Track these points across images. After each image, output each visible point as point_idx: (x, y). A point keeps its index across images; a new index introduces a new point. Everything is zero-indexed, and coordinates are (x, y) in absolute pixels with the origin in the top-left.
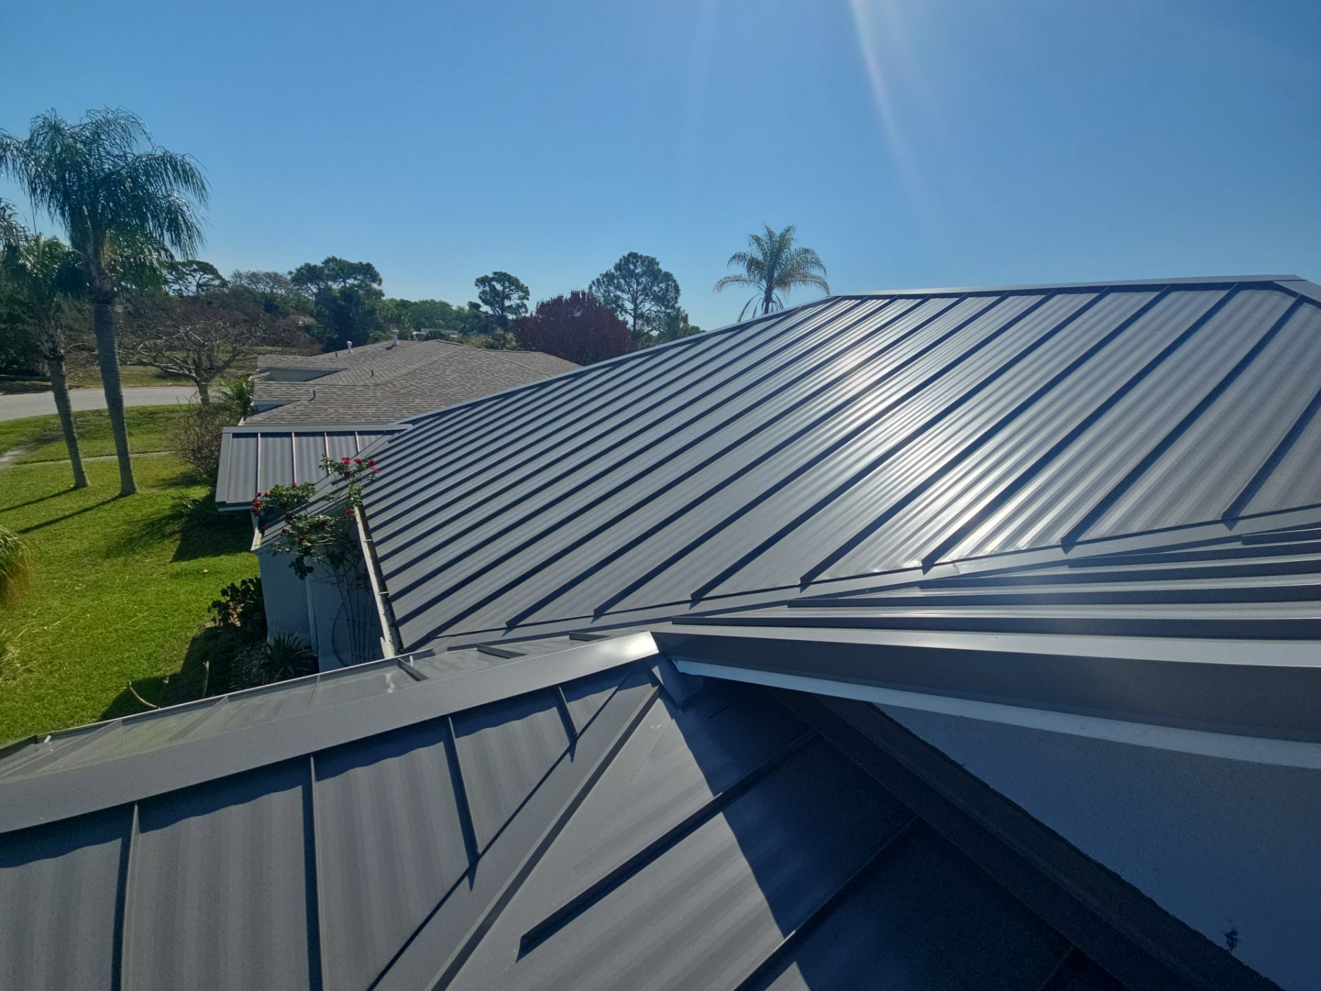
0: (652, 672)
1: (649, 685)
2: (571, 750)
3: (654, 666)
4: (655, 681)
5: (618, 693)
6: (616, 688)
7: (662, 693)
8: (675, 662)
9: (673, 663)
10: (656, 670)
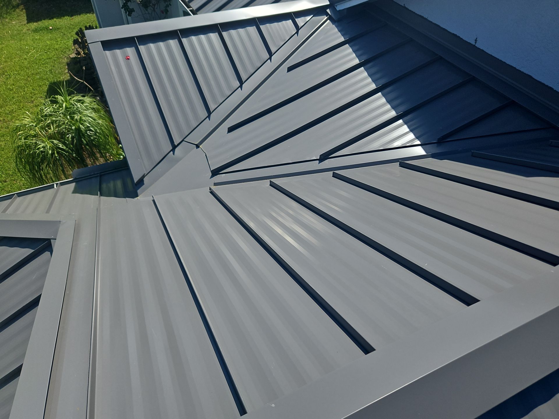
0: (327, 11)
1: (325, 16)
2: (297, 33)
3: (327, 9)
4: (327, 14)
5: (313, 18)
6: (312, 16)
7: (330, 18)
8: (336, 7)
9: (335, 8)
10: (328, 11)
